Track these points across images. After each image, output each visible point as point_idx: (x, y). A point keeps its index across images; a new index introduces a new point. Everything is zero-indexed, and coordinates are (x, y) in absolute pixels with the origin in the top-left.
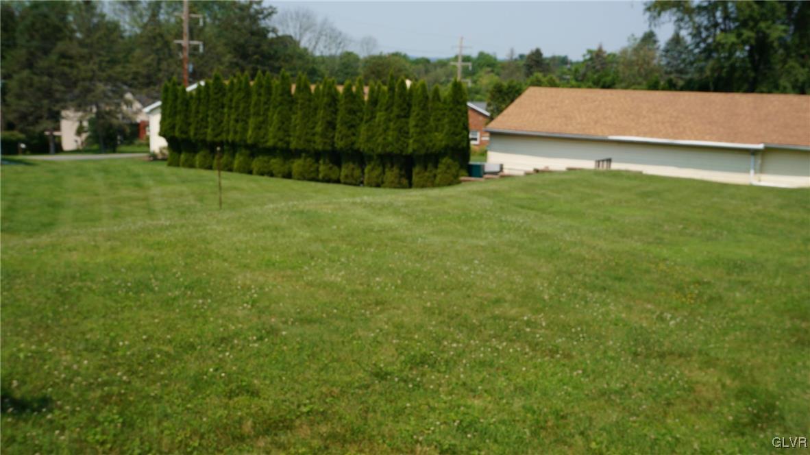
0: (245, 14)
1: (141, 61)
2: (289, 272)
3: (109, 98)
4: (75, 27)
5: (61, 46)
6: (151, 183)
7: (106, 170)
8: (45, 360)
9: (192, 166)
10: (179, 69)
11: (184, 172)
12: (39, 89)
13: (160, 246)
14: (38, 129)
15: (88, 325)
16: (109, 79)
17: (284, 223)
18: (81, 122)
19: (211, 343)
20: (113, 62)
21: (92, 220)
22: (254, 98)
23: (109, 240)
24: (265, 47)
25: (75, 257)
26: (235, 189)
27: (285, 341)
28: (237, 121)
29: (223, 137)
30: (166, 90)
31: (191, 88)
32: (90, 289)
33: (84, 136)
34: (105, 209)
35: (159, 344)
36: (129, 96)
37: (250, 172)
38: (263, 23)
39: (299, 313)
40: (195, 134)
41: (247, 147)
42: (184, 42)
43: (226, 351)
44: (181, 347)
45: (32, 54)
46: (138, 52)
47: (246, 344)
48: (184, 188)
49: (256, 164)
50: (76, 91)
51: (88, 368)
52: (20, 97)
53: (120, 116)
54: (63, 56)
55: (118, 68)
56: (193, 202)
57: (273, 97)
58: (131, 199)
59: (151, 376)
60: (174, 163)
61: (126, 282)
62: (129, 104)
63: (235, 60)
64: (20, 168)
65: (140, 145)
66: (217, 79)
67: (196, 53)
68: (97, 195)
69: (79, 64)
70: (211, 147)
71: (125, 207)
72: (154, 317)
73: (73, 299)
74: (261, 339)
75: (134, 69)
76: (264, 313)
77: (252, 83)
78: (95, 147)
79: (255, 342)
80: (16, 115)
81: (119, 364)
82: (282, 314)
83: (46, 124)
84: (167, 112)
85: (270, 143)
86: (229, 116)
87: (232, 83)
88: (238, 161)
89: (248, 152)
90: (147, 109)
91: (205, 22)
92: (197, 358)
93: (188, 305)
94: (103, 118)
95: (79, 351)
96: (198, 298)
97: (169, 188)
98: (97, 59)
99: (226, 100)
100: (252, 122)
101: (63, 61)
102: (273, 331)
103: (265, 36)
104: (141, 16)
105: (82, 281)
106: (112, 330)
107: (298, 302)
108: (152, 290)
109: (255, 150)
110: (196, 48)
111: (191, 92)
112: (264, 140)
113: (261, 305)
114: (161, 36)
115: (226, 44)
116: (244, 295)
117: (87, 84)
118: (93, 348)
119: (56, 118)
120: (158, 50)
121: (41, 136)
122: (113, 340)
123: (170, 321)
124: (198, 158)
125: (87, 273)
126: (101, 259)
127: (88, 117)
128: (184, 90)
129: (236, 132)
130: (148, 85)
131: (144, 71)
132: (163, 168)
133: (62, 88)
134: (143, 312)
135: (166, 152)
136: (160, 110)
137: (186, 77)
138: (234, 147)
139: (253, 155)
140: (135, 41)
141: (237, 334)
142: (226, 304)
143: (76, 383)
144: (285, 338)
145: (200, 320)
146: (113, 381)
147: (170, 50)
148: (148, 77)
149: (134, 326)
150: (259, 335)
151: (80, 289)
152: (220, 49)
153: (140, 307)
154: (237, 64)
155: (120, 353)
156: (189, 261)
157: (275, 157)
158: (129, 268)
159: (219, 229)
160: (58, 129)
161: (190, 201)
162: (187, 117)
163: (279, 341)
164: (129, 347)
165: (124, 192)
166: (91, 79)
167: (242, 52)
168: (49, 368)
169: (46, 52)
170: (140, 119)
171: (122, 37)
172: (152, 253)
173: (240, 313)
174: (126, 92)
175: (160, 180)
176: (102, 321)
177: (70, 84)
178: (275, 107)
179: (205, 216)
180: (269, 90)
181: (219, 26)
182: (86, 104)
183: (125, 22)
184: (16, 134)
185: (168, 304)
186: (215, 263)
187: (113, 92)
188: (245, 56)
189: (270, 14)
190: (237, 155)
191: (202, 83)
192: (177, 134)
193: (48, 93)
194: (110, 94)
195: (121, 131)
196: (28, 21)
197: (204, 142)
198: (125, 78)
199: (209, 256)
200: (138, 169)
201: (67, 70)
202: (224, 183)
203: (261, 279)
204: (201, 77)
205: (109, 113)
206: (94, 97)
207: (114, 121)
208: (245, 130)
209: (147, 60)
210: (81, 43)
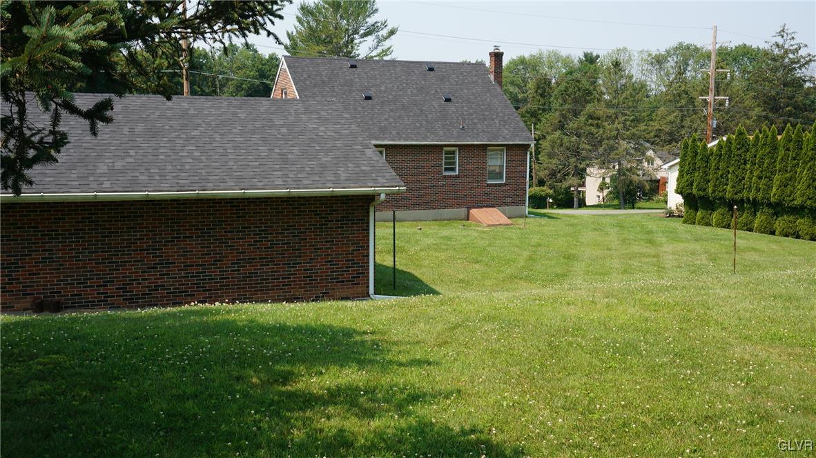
0: (778, 64)
1: (664, 119)
2: (798, 350)
3: (632, 155)
4: (604, 90)
5: (589, 108)
6: (664, 240)
7: (621, 226)
8: (524, 412)
9: (708, 224)
10: (703, 125)
11: (699, 229)
12: (568, 149)
13: (656, 307)
14: (565, 185)
15: (571, 381)
16: (633, 137)
17: (801, 293)
18: (604, 179)
19: (694, 419)
20: (637, 121)
21: (601, 274)
22: (782, 153)
23: (607, 297)
24: (799, 98)
25: (572, 311)
26: (754, 250)
27: (780, 431)
28: (760, 178)
29: (745, 194)
30: (686, 146)
31: (712, 144)
32: (579, 345)
33: (606, 192)
34: (616, 263)
35: (637, 413)
36: (650, 153)
37: (773, 233)
38: (799, 73)
39: (804, 400)
40: (714, 191)
41: (770, 205)
42: (710, 98)
43: (708, 432)
44: (660, 420)
45: (564, 116)
46: (662, 110)
47: (733, 428)
48: (697, 247)
49: (779, 224)
50: (601, 150)
51: (562, 427)
52: (551, 156)
53: (640, 173)
54: (591, 117)
55: (642, 127)
56: (705, 262)
57: (803, 151)
58: (643, 255)
59: (623, 447)
60: (690, 221)
61: (615, 342)
62: (650, 161)
63: (764, 113)
64: (543, 221)
65: (658, 202)
66: (741, 133)
67: (721, 108)
68: (610, 250)
69: (605, 124)
70: (730, 205)
71: (635, 263)
72: (637, 383)
73: (562, 353)
74: (752, 423)
75: (658, 127)
76: (759, 394)
77: (779, 137)
78: (616, 202)
79: (744, 426)
80: (546, 172)
81: (592, 428)
82: (781, 399)
83: (572, 181)
84: (686, 168)
85: (798, 202)
86: (751, 172)
87: (757, 137)
88: (759, 219)
89: (771, 211)
90: (666, 166)
91: (732, 77)
92: (675, 434)
93: (674, 375)
94: (624, 174)
95: (557, 407)
96: (686, 368)
97: (682, 246)
98: (621, 119)
99: (748, 156)
100: (777, 178)
101: (590, 121)
102: (767, 417)
103: (801, 86)
104: (668, 75)
105: (573, 336)
106: (592, 391)
107: (804, 387)
108: (640, 353)
109: (778, 209)
110: (722, 103)
111: (711, 149)
112: (791, 198)
113: (758, 384)
114: (686, 93)
115: (755, 98)
116: (739, 370)
117: (612, 142)
118: (570, 407)
119: (581, 174)
120: (681, 107)
121: (567, 191)
122: (592, 401)
123: (653, 389)
124: (715, 216)
125: (580, 329)
126: (595, 315)
127: (610, 174)
128: (705, 147)
129: (758, 190)
130: (670, 142)
131: (667, 128)
132: (677, 225)
133: (588, 147)
134: (627, 376)
135: (682, 209)
136: (678, 167)
137: (709, 133)
138: (755, 205)
139: (776, 214)
140: (660, 100)
141: (723, 415)
142: (717, 378)
143: (549, 441)
144: (781, 427)
145: (685, 392)
146: (584, 445)
147: (694, 106)
148: (671, 134)
149: (614, 390)
150: (749, 418)
151: (570, 344)
152: (748, 103)
153: (625, 370)
154: (766, 118)
155: (596, 416)
156: (684, 326)
157: (803, 217)
158: (622, 328)
159: (723, 293)
160: (583, 185)
161: (703, 260)
162: (706, 174)
163: (773, 430)
164: (606, 411)
165: (636, 248)
166: (616, 137)
167: (772, 105)
168: (526, 421)
169: (576, 114)
170: (659, 175)
171: (648, 96)
172: (647, 314)
173: (731, 391)
174: (647, 149)
175: (673, 237)
176: (584, 379)
177: (596, 143)
178: (805, 163)
179: (710, 279)
180: (799, 143)
181: (748, 79)
182: (609, 162)
183: (652, 81)
184: (546, 190)
185: (653, 370)
186: (712, 330)
187: (635, 149)
188: (776, 109)
189: (807, 63)
190: (758, 214)
191: (725, 139)
192: (694, 191)
193: (576, 152)
194: (632, 152)
195: (640, 187)
196: (562, 87)
197: (722, 198)
198: (648, 136)
199: (708, 324)
200: (651, 226)
201: (594, 130)
202: (740, 242)
203: (763, 355)
204: (725, 133)
205: (630, 170)
206: (616, 154)
207: (635, 178)
208: (769, 187)
209: (671, 118)
210: (609, 105)
